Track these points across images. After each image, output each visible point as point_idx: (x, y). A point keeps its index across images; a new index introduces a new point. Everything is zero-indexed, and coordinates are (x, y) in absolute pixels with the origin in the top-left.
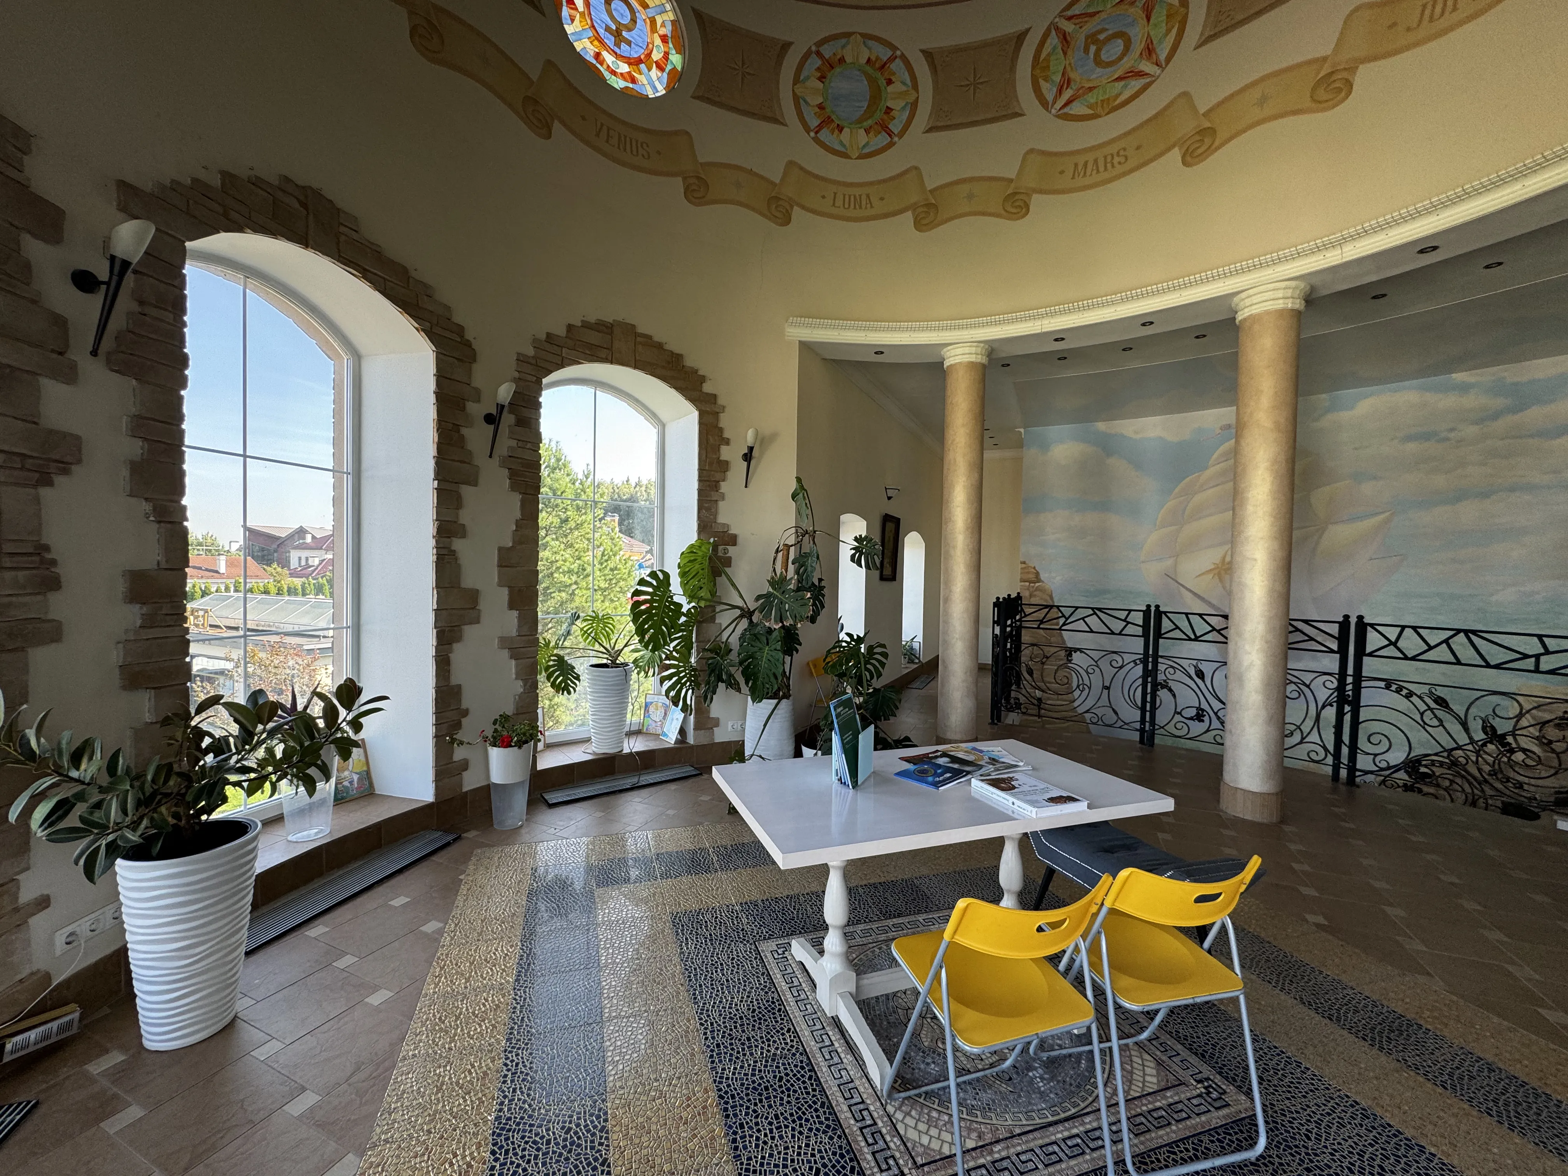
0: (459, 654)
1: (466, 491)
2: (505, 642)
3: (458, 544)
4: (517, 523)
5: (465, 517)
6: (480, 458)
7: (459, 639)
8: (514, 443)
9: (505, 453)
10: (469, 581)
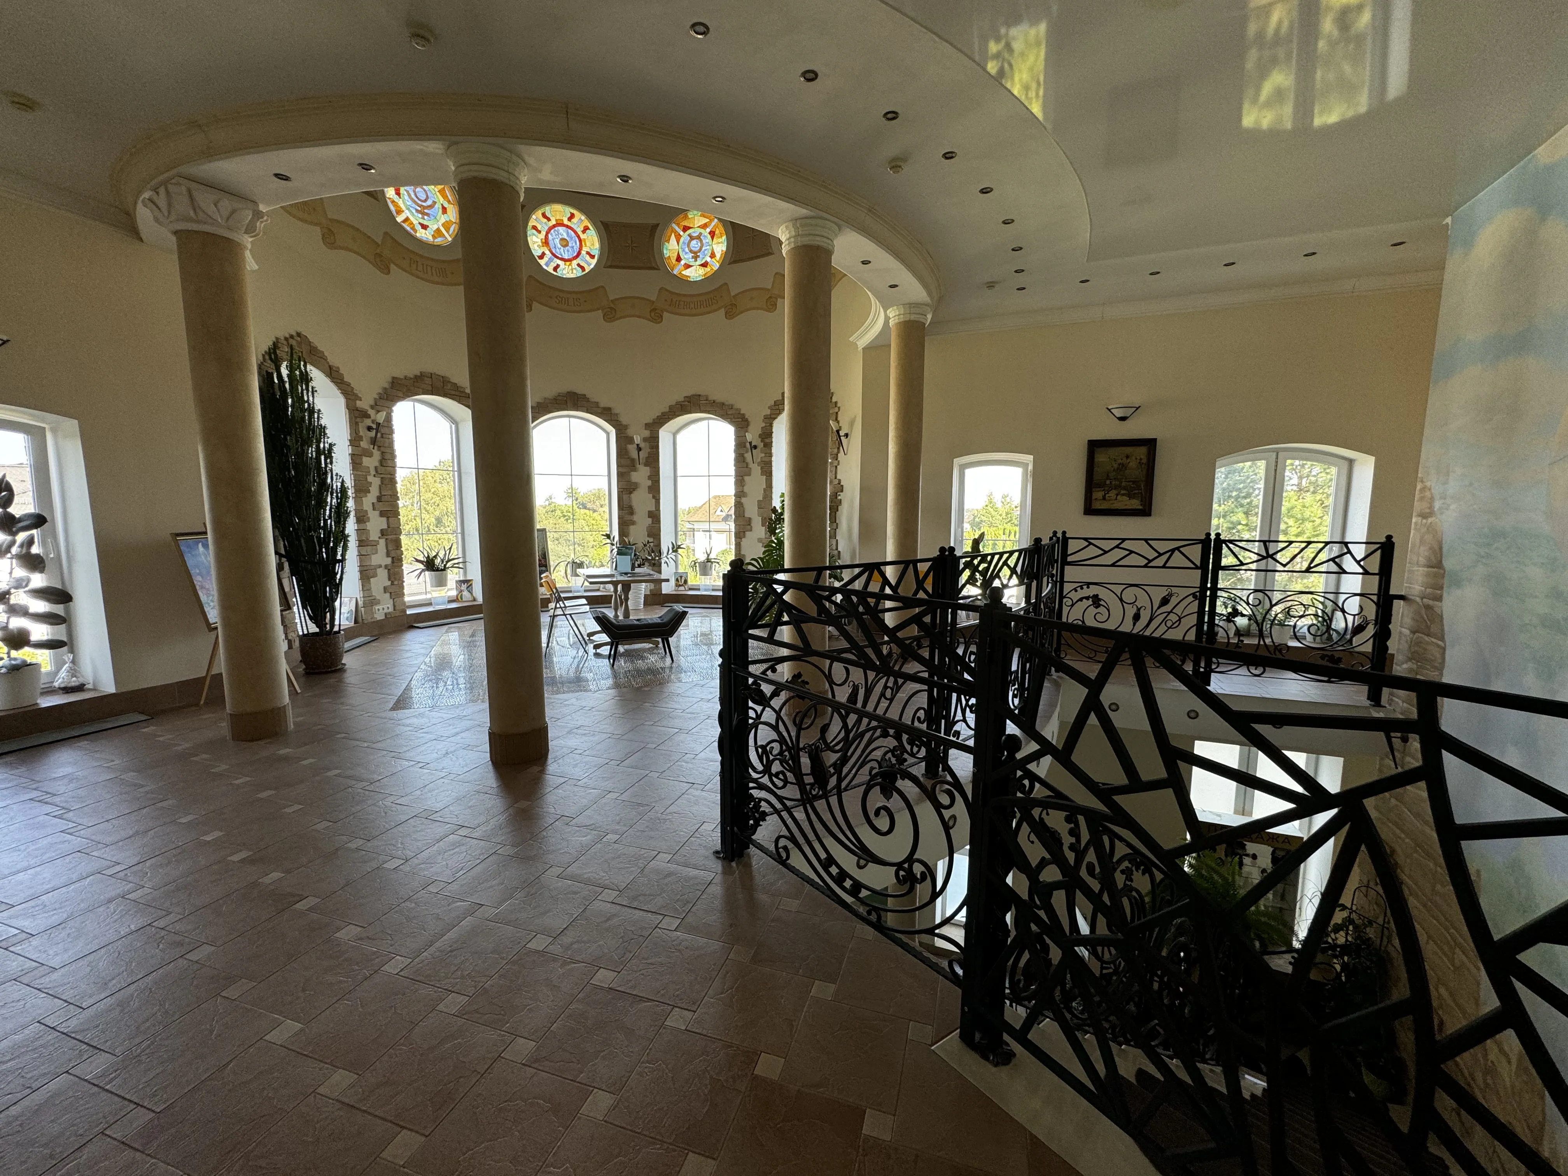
0: (744, 542)
1: (746, 478)
2: (760, 540)
3: (743, 500)
4: (765, 490)
5: (746, 489)
6: (751, 465)
7: (744, 537)
8: (763, 455)
9: (759, 460)
10: (747, 515)
